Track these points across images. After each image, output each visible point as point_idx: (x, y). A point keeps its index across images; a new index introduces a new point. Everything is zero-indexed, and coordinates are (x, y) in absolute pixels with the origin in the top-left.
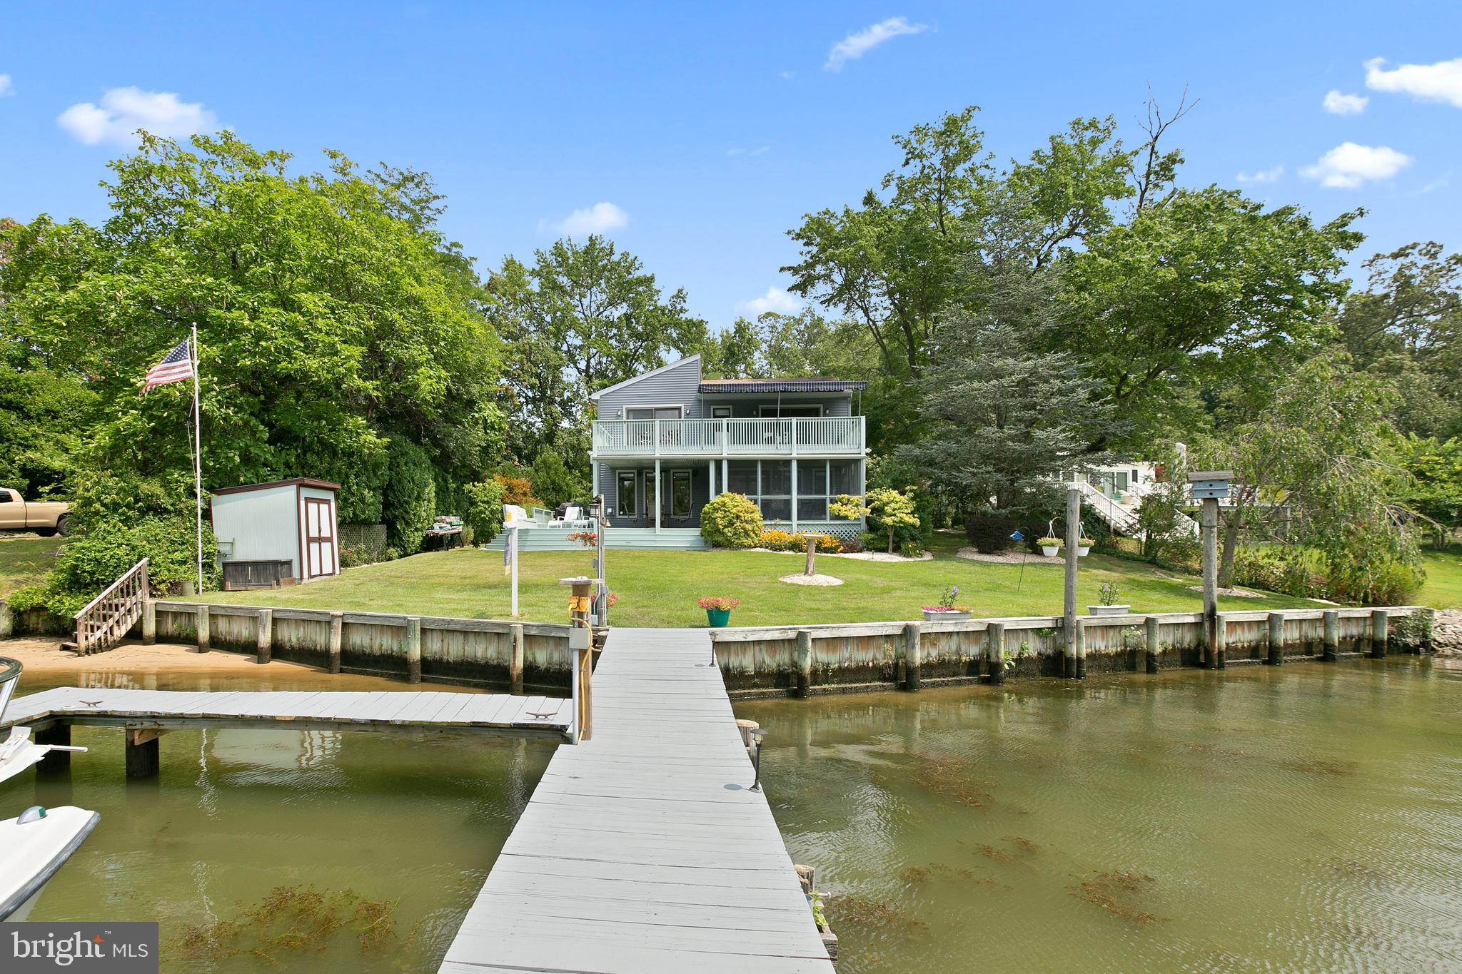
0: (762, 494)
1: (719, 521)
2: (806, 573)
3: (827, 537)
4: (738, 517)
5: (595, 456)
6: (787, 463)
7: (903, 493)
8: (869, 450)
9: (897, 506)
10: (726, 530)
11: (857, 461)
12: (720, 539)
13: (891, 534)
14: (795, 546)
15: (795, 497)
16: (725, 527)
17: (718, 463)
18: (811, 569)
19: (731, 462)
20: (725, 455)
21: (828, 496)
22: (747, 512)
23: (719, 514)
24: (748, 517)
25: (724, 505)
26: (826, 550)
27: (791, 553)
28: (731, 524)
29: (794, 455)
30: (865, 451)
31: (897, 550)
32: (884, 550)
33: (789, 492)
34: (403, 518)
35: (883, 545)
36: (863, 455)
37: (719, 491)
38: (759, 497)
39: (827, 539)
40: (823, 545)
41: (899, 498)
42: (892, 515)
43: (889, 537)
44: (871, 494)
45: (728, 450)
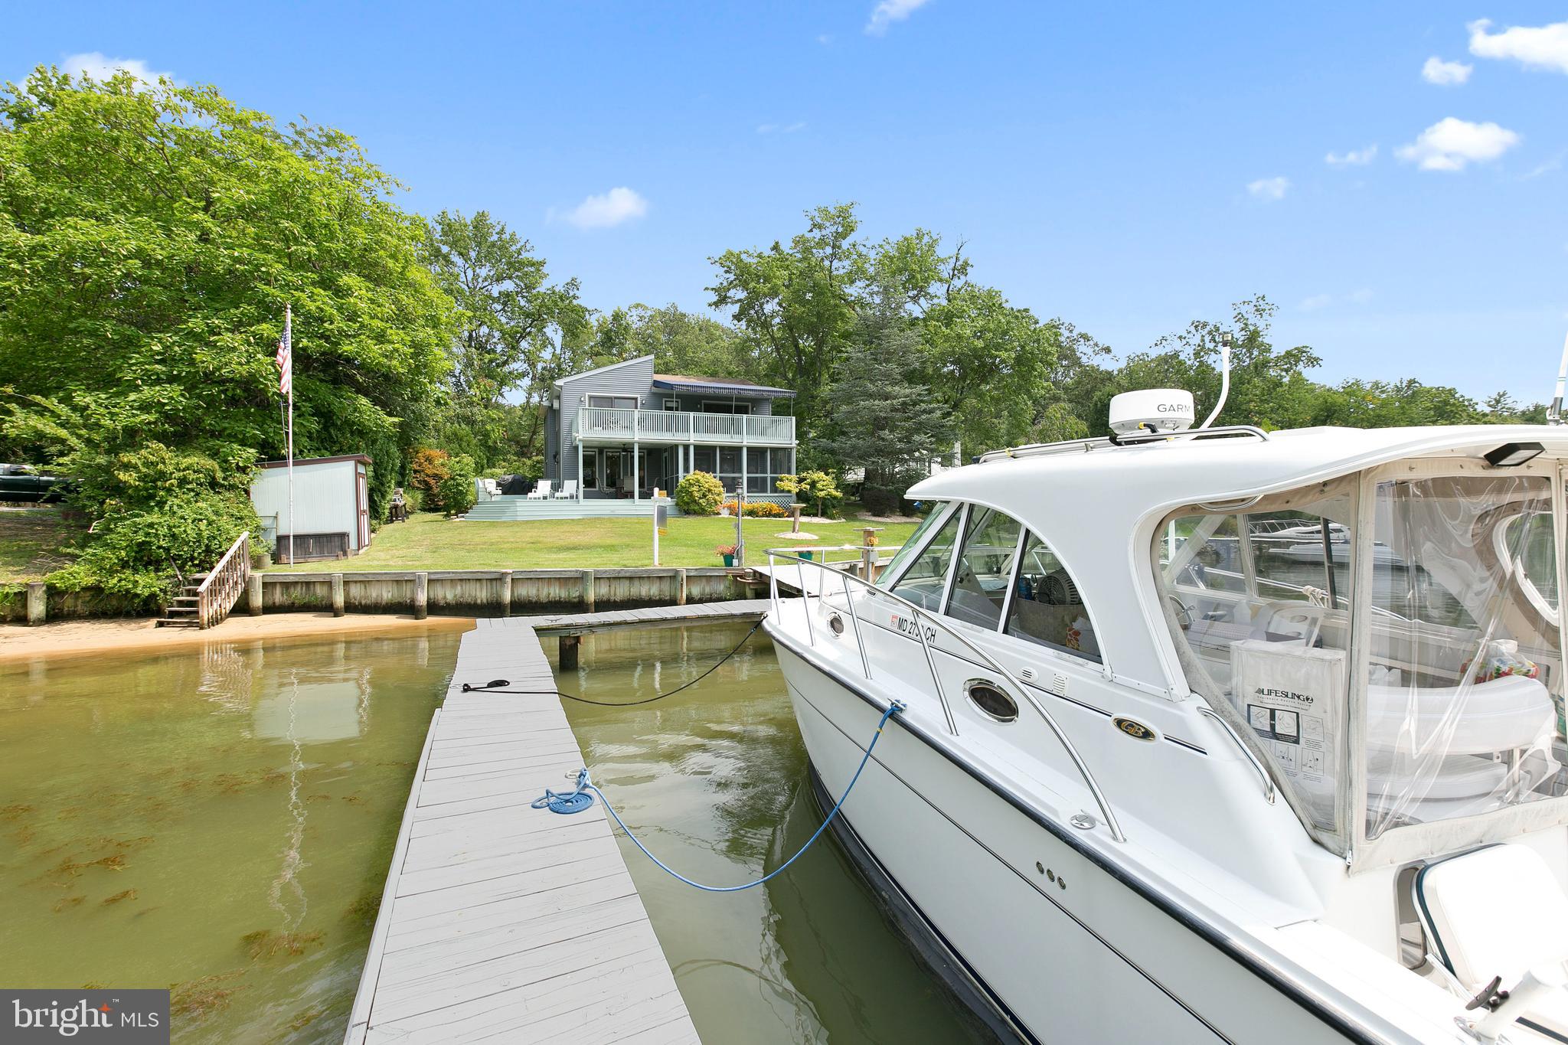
0: (721, 472)
1: (696, 494)
2: (794, 531)
3: (775, 506)
4: (710, 491)
5: (581, 437)
6: (739, 449)
7: (827, 474)
8: (798, 442)
9: (825, 483)
10: (701, 501)
11: (787, 451)
12: (696, 508)
13: (820, 503)
14: (751, 513)
15: (745, 475)
16: (700, 498)
17: (686, 448)
18: (797, 529)
19: (696, 447)
20: (692, 441)
21: (769, 475)
22: (716, 487)
23: (695, 488)
24: (717, 490)
25: (698, 481)
26: (775, 516)
27: (749, 518)
28: (704, 496)
29: (745, 443)
30: (795, 443)
31: (824, 514)
32: (815, 515)
33: (740, 471)
35: (815, 512)
36: (794, 445)
37: (687, 470)
38: (718, 474)
39: (776, 509)
40: (774, 512)
41: (825, 477)
42: (823, 490)
43: (818, 505)
44: (805, 474)
45: (694, 438)
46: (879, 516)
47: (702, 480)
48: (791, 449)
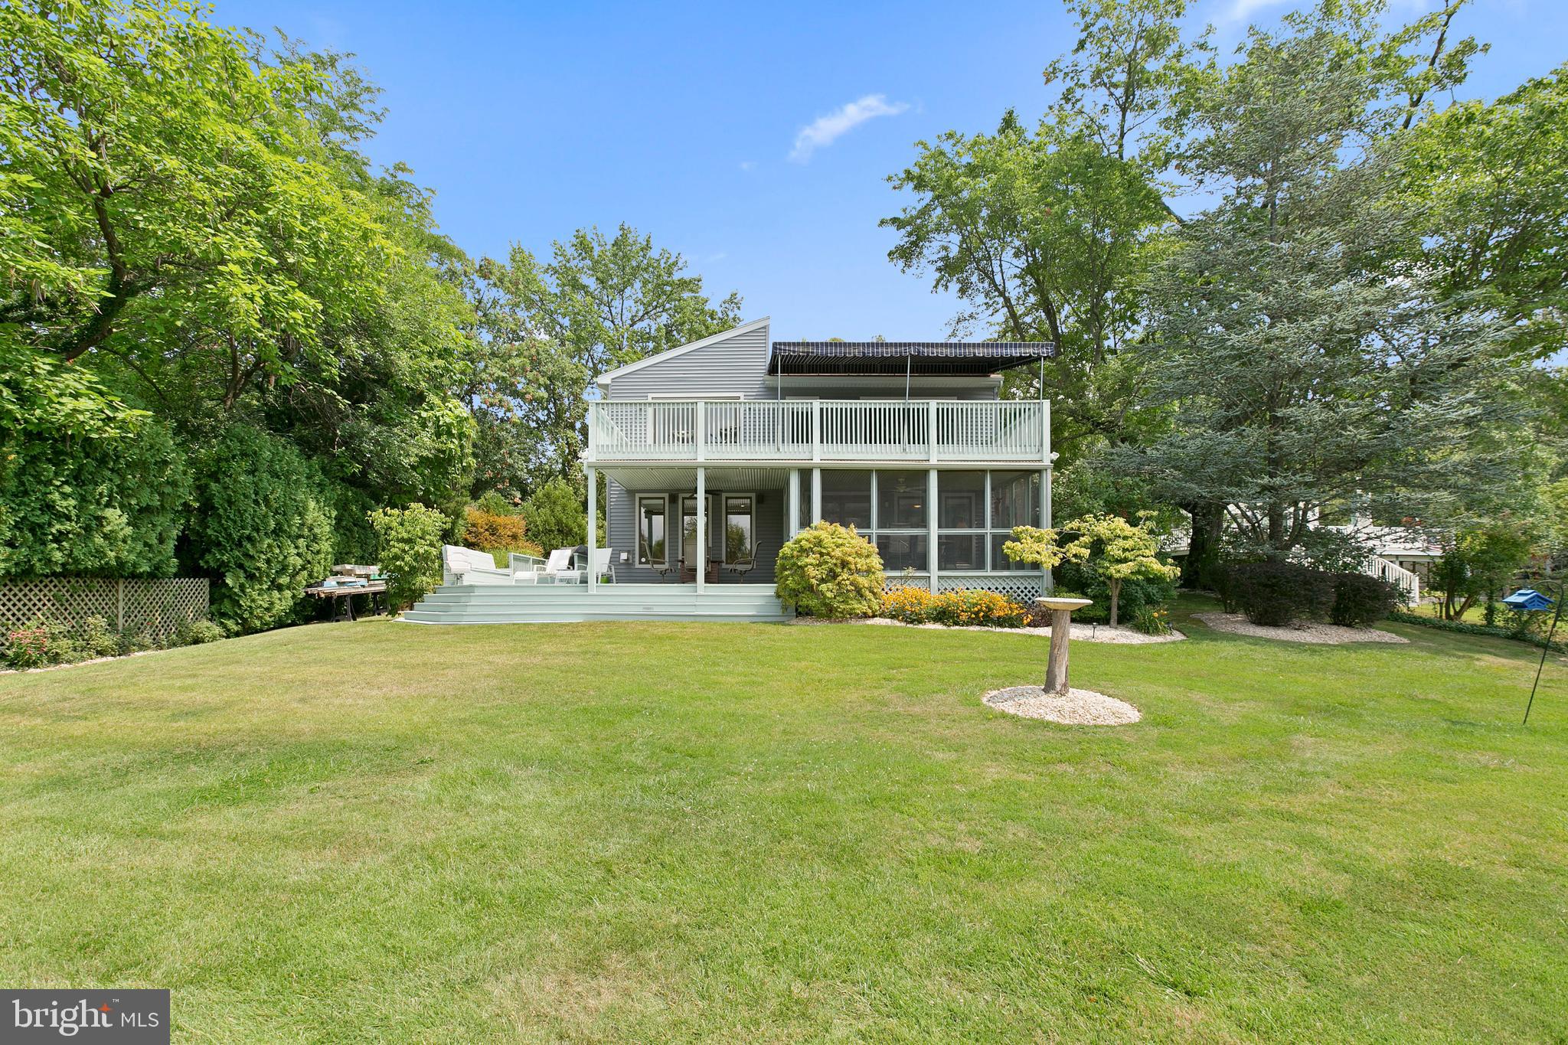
0: (881, 525)
1: (812, 571)
3: (1000, 599)
4: (844, 564)
5: (592, 460)
6: (923, 474)
7: (1133, 522)
8: (1055, 456)
9: (1129, 544)
10: (823, 587)
11: (1027, 475)
12: (813, 602)
13: (1114, 593)
14: (943, 615)
15: (934, 531)
16: (823, 581)
17: (805, 474)
19: (825, 472)
20: (816, 461)
21: (988, 530)
22: (859, 555)
23: (812, 559)
24: (861, 563)
25: (819, 542)
26: (1001, 622)
27: (939, 626)
28: (833, 575)
29: (933, 461)
30: (1049, 457)
31: (1125, 619)
32: (1105, 621)
33: (923, 523)
34: (241, 566)
35: (1102, 613)
36: (1047, 462)
37: (806, 521)
38: (875, 530)
39: (1001, 604)
40: (996, 614)
41: (1129, 530)
42: (1125, 560)
43: (1108, 598)
44: (1075, 524)
45: (821, 454)
46: (1275, 624)
47: (828, 541)
48: (1039, 471)
